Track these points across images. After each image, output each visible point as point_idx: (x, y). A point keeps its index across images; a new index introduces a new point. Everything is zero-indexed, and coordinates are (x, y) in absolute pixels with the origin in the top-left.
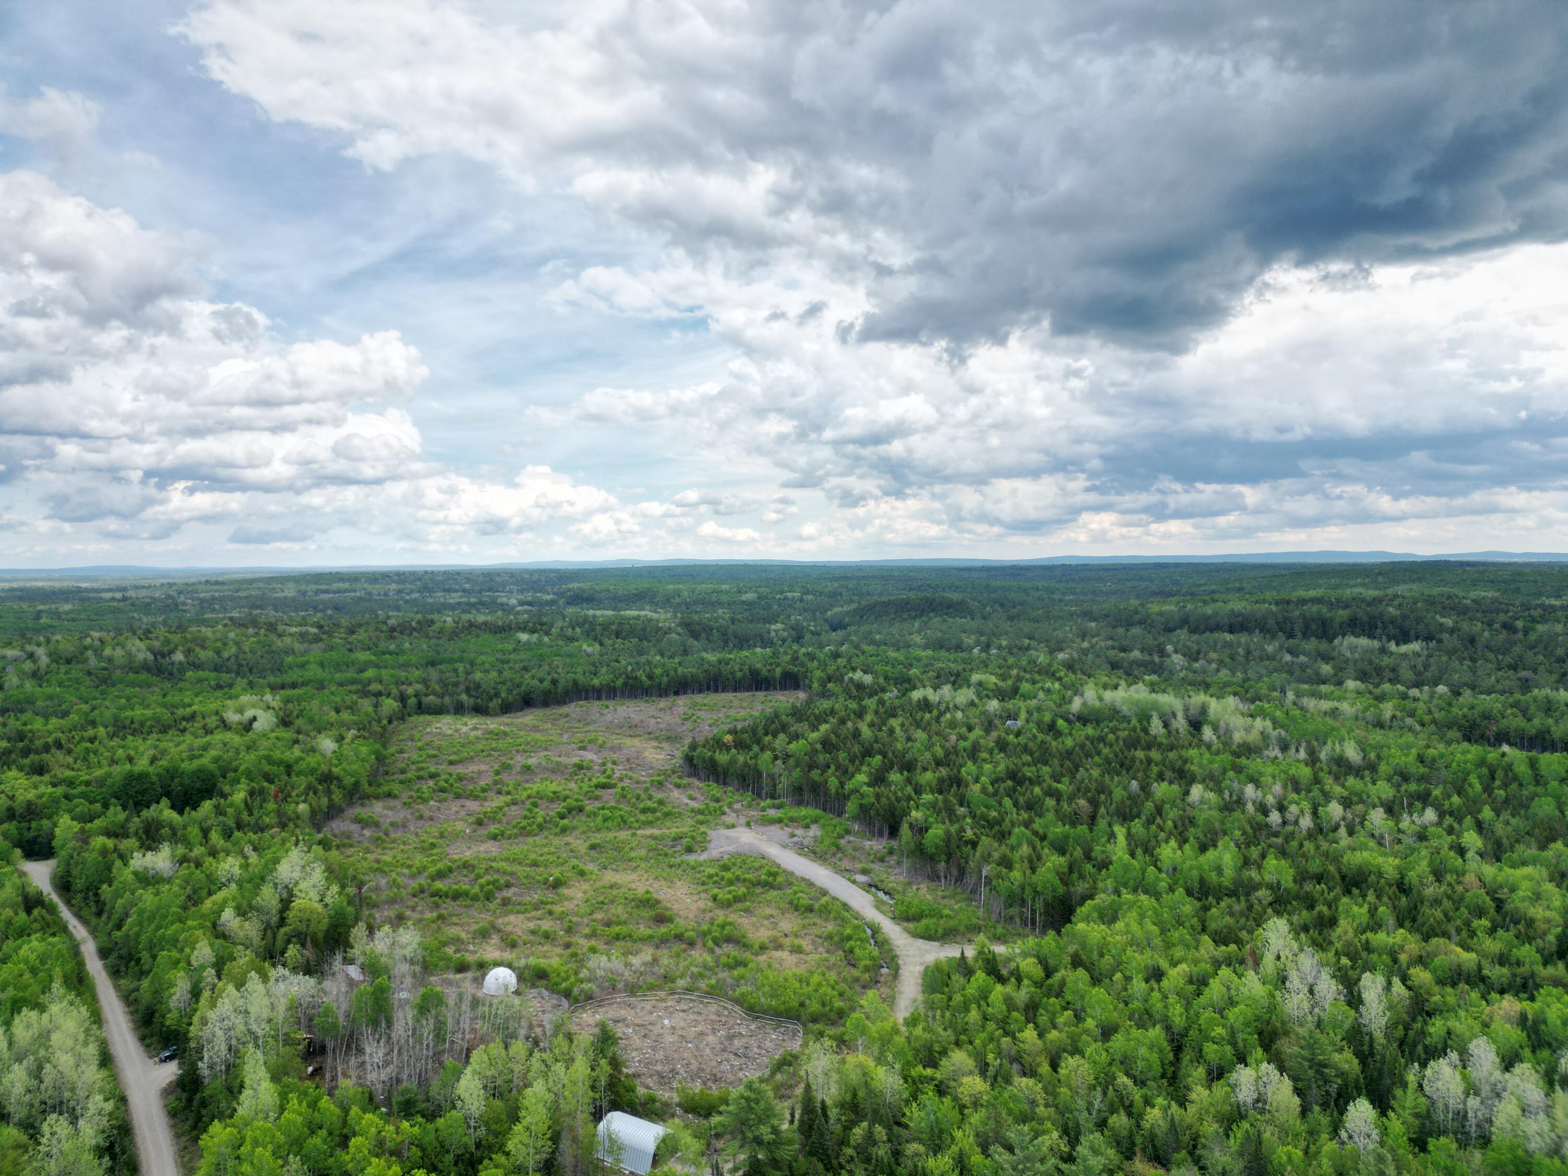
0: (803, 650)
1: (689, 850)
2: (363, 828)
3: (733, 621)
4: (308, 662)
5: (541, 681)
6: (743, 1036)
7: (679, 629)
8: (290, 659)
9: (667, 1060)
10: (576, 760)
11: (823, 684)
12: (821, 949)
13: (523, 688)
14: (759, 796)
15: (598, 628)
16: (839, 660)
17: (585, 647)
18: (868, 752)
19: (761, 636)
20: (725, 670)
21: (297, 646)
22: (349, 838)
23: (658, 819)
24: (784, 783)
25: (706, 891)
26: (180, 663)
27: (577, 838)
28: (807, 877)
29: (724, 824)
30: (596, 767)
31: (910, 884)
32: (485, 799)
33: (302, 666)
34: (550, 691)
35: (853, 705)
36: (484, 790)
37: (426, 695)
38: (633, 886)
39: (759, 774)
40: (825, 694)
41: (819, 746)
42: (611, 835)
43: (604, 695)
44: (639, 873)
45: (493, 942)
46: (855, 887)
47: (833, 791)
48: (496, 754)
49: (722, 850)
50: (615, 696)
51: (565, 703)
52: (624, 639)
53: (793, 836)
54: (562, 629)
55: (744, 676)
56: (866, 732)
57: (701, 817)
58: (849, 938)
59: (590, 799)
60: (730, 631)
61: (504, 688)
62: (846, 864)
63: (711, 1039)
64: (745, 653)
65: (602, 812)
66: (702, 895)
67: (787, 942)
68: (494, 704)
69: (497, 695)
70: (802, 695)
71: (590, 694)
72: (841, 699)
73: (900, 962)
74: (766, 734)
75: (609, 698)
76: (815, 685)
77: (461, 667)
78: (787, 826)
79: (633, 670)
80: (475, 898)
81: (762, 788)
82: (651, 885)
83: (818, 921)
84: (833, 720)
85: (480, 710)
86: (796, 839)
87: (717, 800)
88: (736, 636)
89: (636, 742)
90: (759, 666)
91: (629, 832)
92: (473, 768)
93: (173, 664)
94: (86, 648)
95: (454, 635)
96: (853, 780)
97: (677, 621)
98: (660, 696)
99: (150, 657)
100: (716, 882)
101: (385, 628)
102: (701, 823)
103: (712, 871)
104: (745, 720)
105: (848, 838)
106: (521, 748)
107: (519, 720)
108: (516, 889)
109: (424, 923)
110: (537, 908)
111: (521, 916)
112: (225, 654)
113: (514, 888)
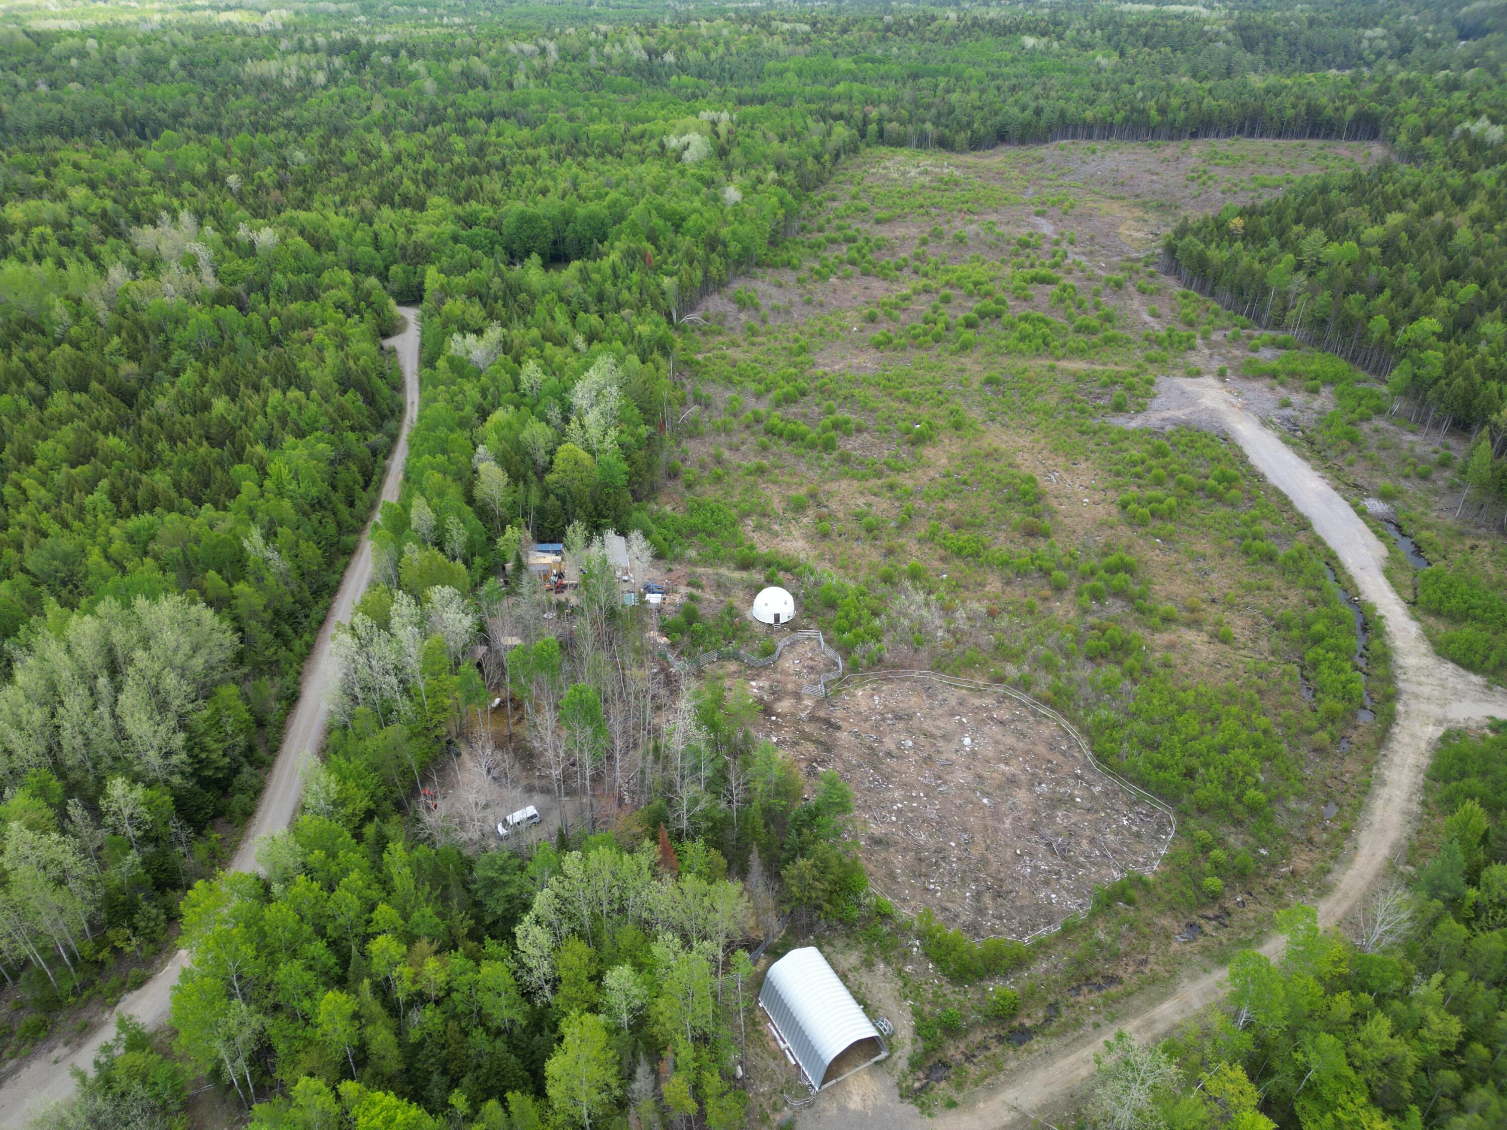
0: (1402, 75)
1: (1119, 408)
2: (740, 311)
3: (1312, 22)
4: (787, 70)
5: (1024, 109)
6: (1075, 805)
7: (1230, 36)
8: (770, 65)
9: (940, 826)
10: (1023, 233)
11: (1416, 139)
12: (1263, 644)
13: (1001, 117)
14: (1258, 320)
15: (1124, 31)
16: (1456, 94)
17: (1099, 58)
18: (1454, 273)
19: (1346, 47)
20: (1271, 105)
21: (783, 49)
22: (720, 323)
23: (1095, 345)
24: (1300, 309)
25: (1117, 488)
26: (670, 65)
27: (976, 362)
28: (1283, 488)
29: (1185, 367)
30: (1046, 246)
31: (1462, 534)
32: (896, 280)
33: (780, 74)
34: (1029, 124)
35: (1456, 180)
36: (899, 269)
37: (890, 121)
38: (1018, 460)
39: (1265, 290)
40: (1412, 156)
41: (1375, 251)
42: (1022, 364)
43: (1096, 132)
44: (1036, 436)
45: (805, 520)
46: (1361, 524)
47: (1376, 335)
48: (934, 211)
49: (1167, 414)
52: (1153, 47)
53: (1286, 405)
54: (1078, 31)
55: (1298, 115)
56: (1464, 235)
57: (1154, 352)
58: (1317, 640)
59: (1017, 298)
60: (1303, 38)
61: (979, 115)
62: (1360, 474)
63: (1022, 796)
64: (1311, 77)
65: (1023, 325)
66: (1111, 494)
67: (1212, 613)
68: (962, 137)
69: (969, 124)
70: (1377, 150)
71: (1080, 131)
72: (1438, 167)
73: (1400, 707)
74: (1297, 222)
75: (1102, 137)
76: (1403, 138)
77: (943, 83)
78: (1282, 384)
79: (1143, 99)
80: (812, 446)
81: (1263, 310)
82: (1042, 463)
83: (1276, 583)
84: (1413, 206)
85: (944, 144)
86: (1288, 412)
87: (1190, 324)
88: (1308, 47)
89: (1116, 209)
90: (1324, 100)
91: (1047, 363)
92: (901, 231)
93: (663, 65)
95: (953, 37)
96: (1415, 325)
97: (1231, 22)
98: (1171, 138)
99: (645, 57)
100: (1138, 476)
101: (880, 26)
102: (1152, 361)
103: (1135, 454)
104: (1277, 187)
105: (1379, 423)
106: (965, 207)
107: (986, 162)
108: (868, 437)
109: (740, 473)
110: (879, 474)
111: (856, 484)
112: (713, 56)
113: (865, 435)
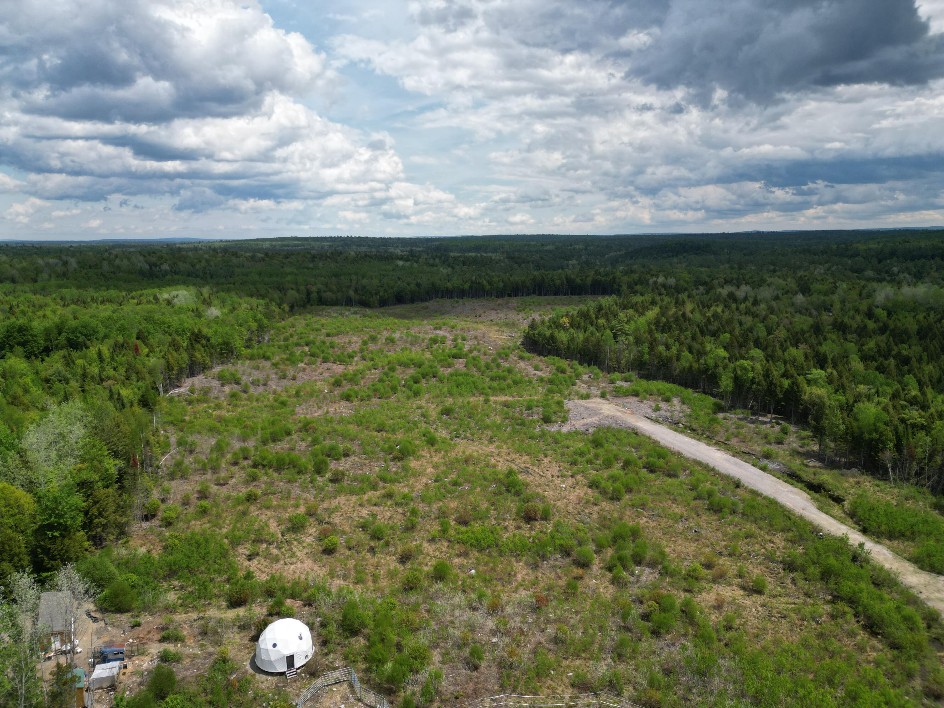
2: (223, 385)
3: (541, 259)
4: (250, 272)
8: (239, 270)
13: (395, 289)
14: (605, 369)
15: (451, 261)
17: (441, 269)
19: (562, 267)
20: (547, 281)
23: (509, 387)
24: (626, 359)
25: (581, 473)
26: (166, 271)
27: (429, 402)
29: (577, 393)
30: (449, 342)
32: (350, 364)
33: (246, 274)
34: (415, 292)
35: (668, 299)
36: (350, 356)
37: (325, 292)
38: (493, 461)
39: (601, 350)
42: (463, 400)
43: (455, 295)
47: (686, 365)
49: (585, 421)
50: (463, 296)
51: (426, 300)
52: (468, 266)
53: (657, 409)
54: (426, 260)
57: (552, 387)
59: (443, 366)
61: (382, 289)
65: (454, 378)
66: (578, 478)
67: (728, 566)
68: (375, 300)
69: (377, 294)
71: (445, 294)
75: (459, 297)
77: (354, 277)
78: (646, 398)
79: (476, 278)
81: (606, 362)
82: (513, 461)
83: (755, 531)
84: (657, 308)
85: (363, 303)
86: (663, 413)
87: (564, 372)
89: (481, 326)
91: (482, 398)
92: (346, 339)
93: (161, 270)
94: (104, 259)
95: (355, 261)
97: (504, 256)
99: (147, 267)
100: (590, 461)
102: (554, 392)
103: (581, 447)
106: (388, 328)
108: (357, 459)
109: (230, 503)
110: (374, 487)
111: (354, 498)
112: (198, 267)
113: (353, 457)
